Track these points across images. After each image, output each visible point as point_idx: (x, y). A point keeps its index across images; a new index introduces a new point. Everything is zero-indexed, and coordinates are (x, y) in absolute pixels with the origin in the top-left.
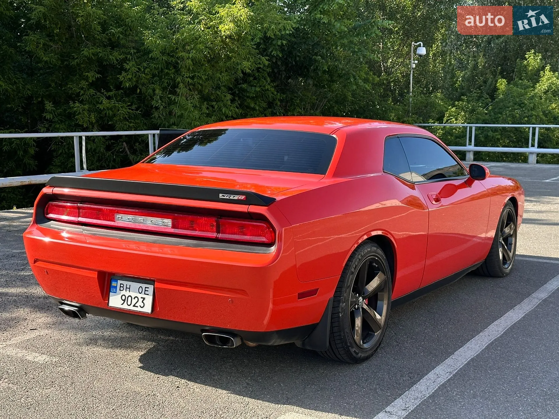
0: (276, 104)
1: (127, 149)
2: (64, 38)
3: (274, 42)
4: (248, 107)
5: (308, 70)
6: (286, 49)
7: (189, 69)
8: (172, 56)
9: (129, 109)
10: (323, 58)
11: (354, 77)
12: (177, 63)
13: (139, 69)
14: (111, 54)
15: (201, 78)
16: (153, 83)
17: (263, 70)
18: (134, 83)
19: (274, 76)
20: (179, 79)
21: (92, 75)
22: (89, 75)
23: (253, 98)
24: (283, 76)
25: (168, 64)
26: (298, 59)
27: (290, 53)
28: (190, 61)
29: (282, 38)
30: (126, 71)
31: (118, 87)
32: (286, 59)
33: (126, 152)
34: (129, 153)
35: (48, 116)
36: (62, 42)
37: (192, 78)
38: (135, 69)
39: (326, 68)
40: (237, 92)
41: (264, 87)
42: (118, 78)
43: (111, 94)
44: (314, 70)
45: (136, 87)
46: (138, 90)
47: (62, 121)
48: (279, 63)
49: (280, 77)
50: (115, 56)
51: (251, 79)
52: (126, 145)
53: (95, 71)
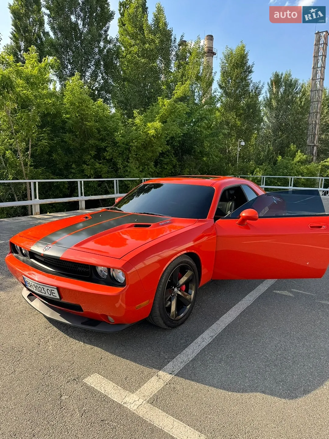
0: (177, 167)
1: (107, 186)
2: (82, 137)
3: (176, 139)
4: (164, 168)
5: (191, 152)
6: (181, 142)
7: (135, 151)
8: (128, 145)
9: (108, 168)
10: (197, 146)
11: (211, 155)
12: (130, 148)
13: (113, 151)
14: (101, 144)
15: (140, 155)
16: (119, 157)
17: (171, 152)
18: (111, 157)
19: (176, 154)
20: (130, 155)
21: (93, 153)
22: (92, 152)
23: (166, 164)
24: (180, 154)
25: (126, 149)
26: (186, 147)
27: (183, 144)
28: (135, 147)
29: (179, 137)
30: (107, 151)
31: (104, 158)
32: (181, 147)
33: (107, 188)
34: (108, 188)
35: (73, 171)
36: (81, 138)
37: (136, 155)
38: (111, 151)
39: (199, 151)
40: (159, 161)
41: (171, 159)
42: (104, 155)
43: (100, 161)
44: (194, 152)
45: (112, 159)
46: (113, 160)
47: (79, 173)
48: (178, 149)
49: (179, 155)
50: (103, 145)
51: (165, 155)
52: (106, 184)
53: (95, 151)
